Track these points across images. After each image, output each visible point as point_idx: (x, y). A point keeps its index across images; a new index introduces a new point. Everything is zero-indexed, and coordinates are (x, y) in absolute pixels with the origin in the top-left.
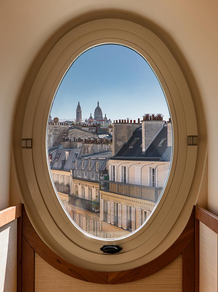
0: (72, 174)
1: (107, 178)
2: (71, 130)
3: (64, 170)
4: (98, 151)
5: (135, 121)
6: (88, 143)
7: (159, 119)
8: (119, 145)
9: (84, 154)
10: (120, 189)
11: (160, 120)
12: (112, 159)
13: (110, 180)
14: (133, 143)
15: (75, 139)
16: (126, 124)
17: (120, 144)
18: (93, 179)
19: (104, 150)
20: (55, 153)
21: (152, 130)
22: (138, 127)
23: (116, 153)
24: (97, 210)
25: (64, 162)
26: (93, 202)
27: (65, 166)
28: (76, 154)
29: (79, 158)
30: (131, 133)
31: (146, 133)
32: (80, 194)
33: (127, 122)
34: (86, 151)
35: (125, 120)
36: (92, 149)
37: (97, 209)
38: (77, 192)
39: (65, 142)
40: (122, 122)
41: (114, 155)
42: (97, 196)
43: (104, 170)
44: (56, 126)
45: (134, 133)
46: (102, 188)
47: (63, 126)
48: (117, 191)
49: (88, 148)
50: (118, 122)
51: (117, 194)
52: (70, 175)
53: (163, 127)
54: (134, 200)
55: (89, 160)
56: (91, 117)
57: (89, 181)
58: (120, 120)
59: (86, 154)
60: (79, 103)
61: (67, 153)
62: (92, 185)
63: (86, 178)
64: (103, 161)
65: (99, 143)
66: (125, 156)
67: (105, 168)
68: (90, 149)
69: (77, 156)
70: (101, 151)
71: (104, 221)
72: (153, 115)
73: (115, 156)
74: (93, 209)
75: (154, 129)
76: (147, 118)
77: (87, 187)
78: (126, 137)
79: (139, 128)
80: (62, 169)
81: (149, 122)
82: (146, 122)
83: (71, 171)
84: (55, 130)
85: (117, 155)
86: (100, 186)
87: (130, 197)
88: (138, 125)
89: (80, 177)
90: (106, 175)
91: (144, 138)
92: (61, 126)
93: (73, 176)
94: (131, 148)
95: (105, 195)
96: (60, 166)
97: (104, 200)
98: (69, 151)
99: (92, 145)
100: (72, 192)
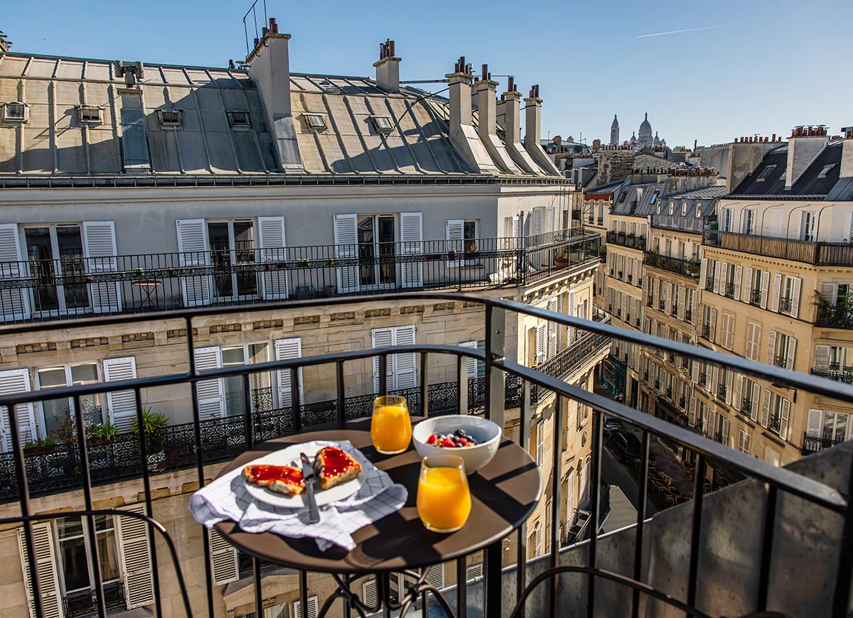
0: (650, 222)
1: (716, 227)
2: (638, 157)
3: (635, 216)
4: (693, 188)
5: (767, 138)
6: (677, 175)
7: (820, 132)
8: (738, 178)
9: (670, 191)
10: (742, 243)
11: (822, 135)
12: (724, 198)
13: (720, 229)
14: (765, 173)
15: (648, 170)
16: (753, 145)
17: (740, 176)
18: (689, 229)
19: (702, 184)
20: (619, 191)
21: (807, 151)
22: (772, 148)
23: (733, 189)
24: (696, 274)
25: (634, 204)
26: (688, 263)
27: (636, 210)
28: (656, 192)
29: (662, 198)
30: (760, 158)
31: (796, 157)
32: (663, 251)
33: (753, 141)
34: (674, 187)
35: (751, 138)
36: (683, 184)
37: (695, 272)
38: (658, 248)
39: (635, 175)
40: (745, 141)
41: (728, 192)
42: (694, 254)
43: (710, 214)
44: (616, 151)
45: (764, 158)
46: (707, 242)
47: (626, 151)
48: (736, 247)
49: (676, 183)
50: (739, 141)
51: (736, 251)
52: (646, 223)
53: (825, 146)
54: (769, 261)
55: (683, 201)
56: (634, 138)
57: (681, 231)
58: (742, 138)
59: (674, 192)
60: (616, 116)
61: (640, 191)
62: (687, 238)
63: (675, 226)
64: (709, 202)
65: (694, 175)
66: (751, 194)
67: (712, 213)
68: (680, 184)
69: (658, 194)
70: (697, 186)
71: (706, 289)
72: (810, 128)
73: (730, 194)
74: (688, 272)
75: (810, 150)
76: (799, 133)
77: (677, 241)
78: (751, 165)
79: (774, 150)
80: (632, 213)
81: (803, 140)
82: (799, 139)
83: (649, 217)
84: (614, 157)
85: (734, 193)
86: (704, 239)
87: (761, 255)
88: (772, 145)
89: (664, 225)
90: (714, 222)
91: (791, 165)
92: (623, 151)
93: (652, 224)
94: (760, 182)
95: (713, 252)
96: (628, 210)
97: (708, 260)
98: (642, 187)
99: (684, 178)
100: (650, 246)
